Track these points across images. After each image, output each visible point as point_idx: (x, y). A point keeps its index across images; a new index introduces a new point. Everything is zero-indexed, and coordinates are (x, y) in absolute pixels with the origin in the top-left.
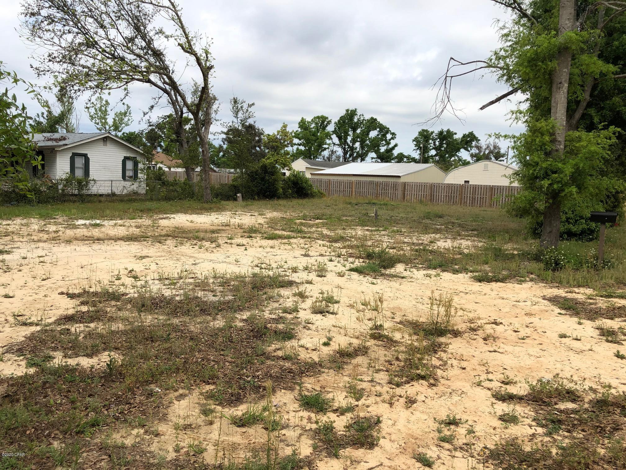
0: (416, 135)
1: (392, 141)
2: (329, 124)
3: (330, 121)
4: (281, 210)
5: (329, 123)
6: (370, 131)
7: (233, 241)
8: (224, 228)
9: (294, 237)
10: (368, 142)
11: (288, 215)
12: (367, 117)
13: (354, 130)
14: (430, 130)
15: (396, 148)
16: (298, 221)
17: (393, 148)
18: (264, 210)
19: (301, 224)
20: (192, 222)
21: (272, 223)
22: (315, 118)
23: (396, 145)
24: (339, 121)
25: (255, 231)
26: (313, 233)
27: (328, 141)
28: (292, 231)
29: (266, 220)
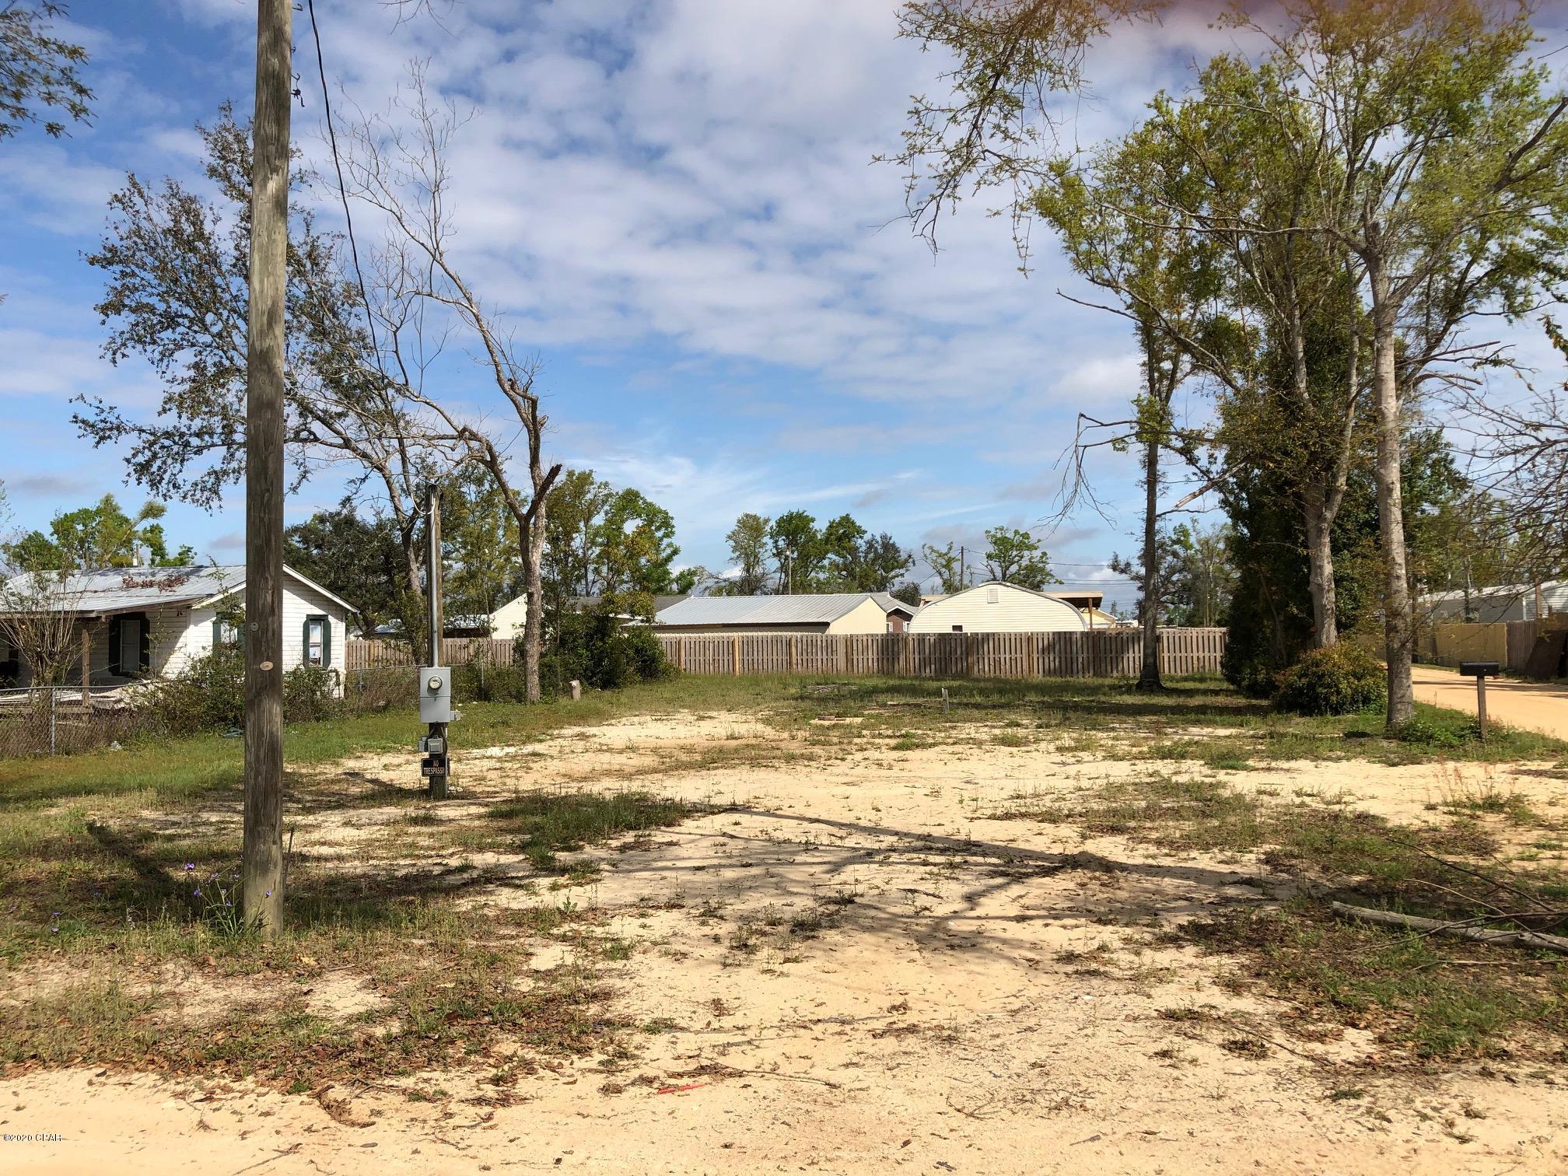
0: (733, 526)
1: (665, 542)
6: (625, 519)
12: (619, 487)
14: (762, 514)
23: (675, 552)
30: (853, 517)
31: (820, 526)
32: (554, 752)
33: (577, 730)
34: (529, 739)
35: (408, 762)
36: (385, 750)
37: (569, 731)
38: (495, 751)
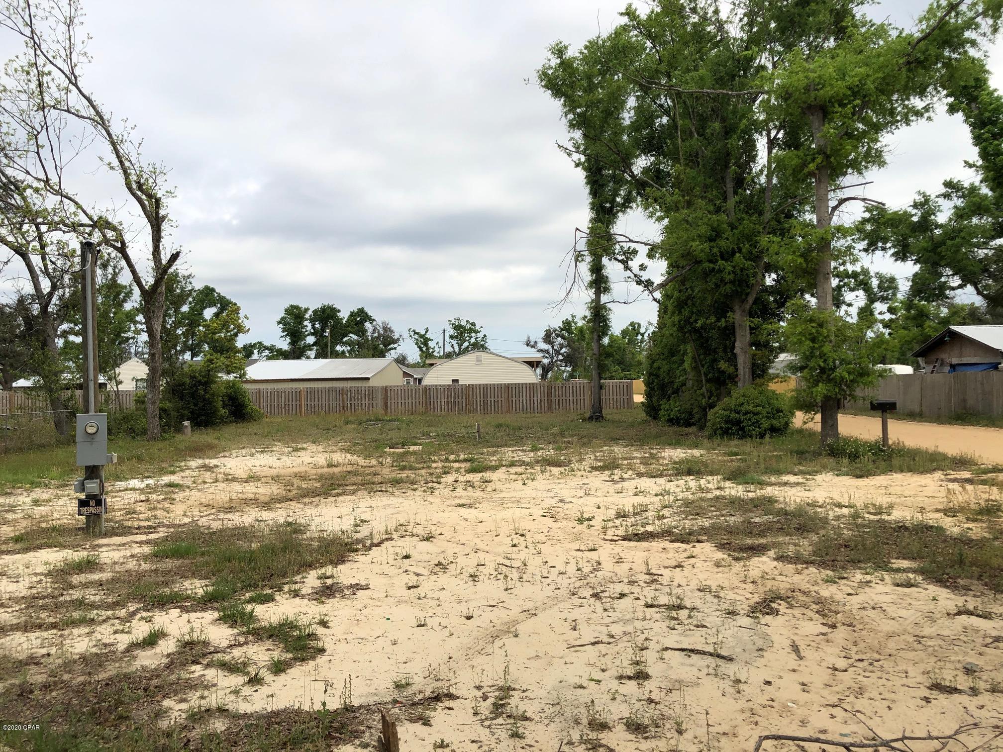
0: (282, 314)
6: (205, 308)
10: (201, 326)
14: (303, 306)
30: (366, 310)
31: (344, 315)
32: (188, 482)
33: (200, 462)
34: (162, 472)
35: (58, 497)
36: (35, 485)
37: (193, 464)
38: (135, 483)
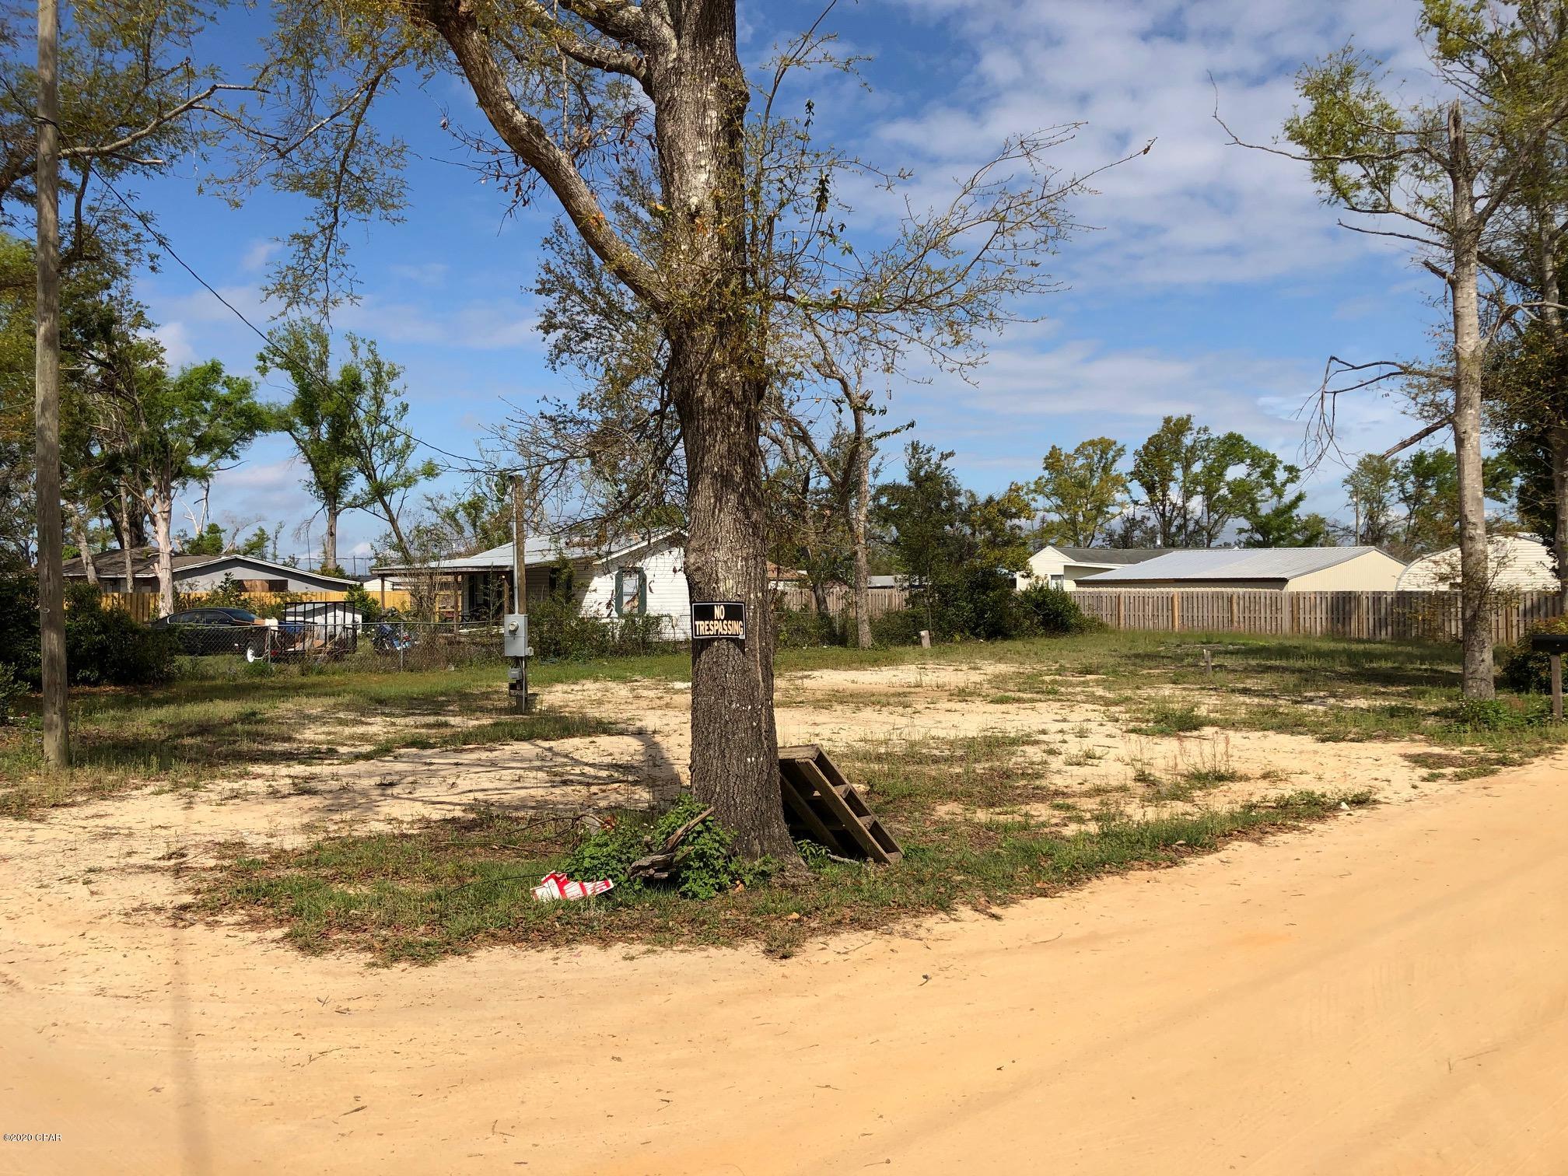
1: (1290, 487)
2: (1120, 455)
3: (1122, 449)
4: (1012, 661)
5: (1121, 452)
6: (1227, 466)
7: (938, 706)
8: (912, 690)
9: (1040, 701)
10: (1224, 491)
11: (1027, 669)
12: (1219, 432)
13: (1187, 467)
15: (1301, 504)
16: (1047, 678)
17: (1294, 504)
18: (977, 661)
19: (1054, 682)
20: (853, 682)
21: (999, 681)
22: (1083, 445)
23: (1300, 498)
24: (1146, 448)
25: (971, 694)
26: (1079, 694)
27: (1119, 496)
28: (1038, 693)
29: (985, 677)
